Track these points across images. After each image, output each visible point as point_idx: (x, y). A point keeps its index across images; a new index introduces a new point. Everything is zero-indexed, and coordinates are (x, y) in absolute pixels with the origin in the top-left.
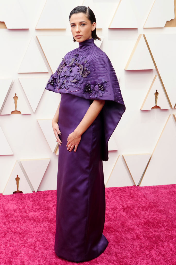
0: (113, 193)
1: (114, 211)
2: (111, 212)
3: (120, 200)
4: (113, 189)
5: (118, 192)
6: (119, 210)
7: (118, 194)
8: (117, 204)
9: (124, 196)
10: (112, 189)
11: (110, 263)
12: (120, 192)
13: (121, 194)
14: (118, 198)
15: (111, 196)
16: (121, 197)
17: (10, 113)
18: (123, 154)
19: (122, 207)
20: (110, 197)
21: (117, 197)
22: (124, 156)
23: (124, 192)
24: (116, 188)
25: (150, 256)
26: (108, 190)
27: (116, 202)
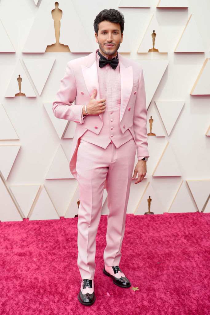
0: (176, 219)
1: (175, 238)
2: (172, 239)
3: (182, 226)
4: (176, 215)
5: (181, 219)
6: (180, 236)
7: (181, 220)
8: (179, 231)
9: (187, 223)
12: (183, 218)
13: (183, 221)
14: (180, 225)
15: (173, 222)
16: (183, 223)
18: (187, 179)
19: (184, 234)
20: (172, 223)
21: (180, 223)
22: (187, 182)
23: (186, 219)
24: (179, 214)
26: (171, 215)
27: (178, 228)
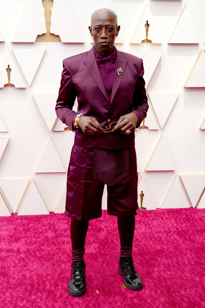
0: (169, 215)
1: (167, 234)
2: (165, 235)
3: (175, 222)
5: (174, 214)
6: (172, 233)
7: (174, 216)
8: (171, 227)
9: (180, 219)
10: (168, 210)
11: (158, 289)
12: (176, 214)
13: (176, 216)
14: (173, 221)
15: (165, 217)
16: (176, 219)
17: (63, 130)
18: (181, 174)
19: (176, 230)
20: (164, 219)
21: (172, 219)
22: (181, 176)
23: (180, 214)
24: (172, 209)
25: (200, 283)
26: (164, 211)
27: (170, 224)
